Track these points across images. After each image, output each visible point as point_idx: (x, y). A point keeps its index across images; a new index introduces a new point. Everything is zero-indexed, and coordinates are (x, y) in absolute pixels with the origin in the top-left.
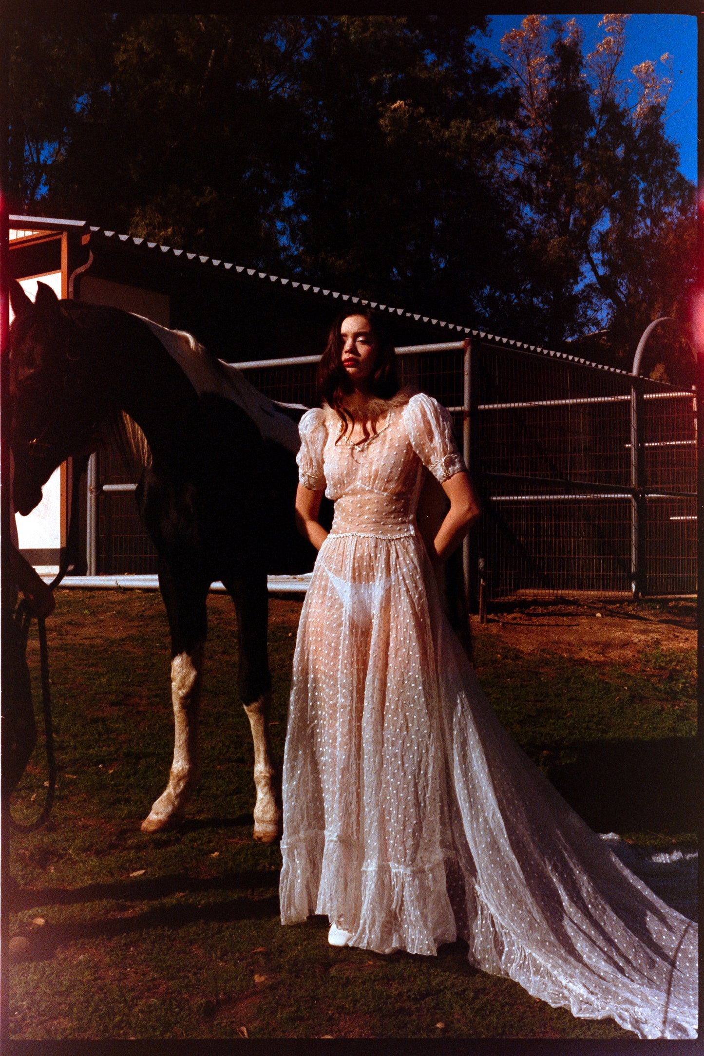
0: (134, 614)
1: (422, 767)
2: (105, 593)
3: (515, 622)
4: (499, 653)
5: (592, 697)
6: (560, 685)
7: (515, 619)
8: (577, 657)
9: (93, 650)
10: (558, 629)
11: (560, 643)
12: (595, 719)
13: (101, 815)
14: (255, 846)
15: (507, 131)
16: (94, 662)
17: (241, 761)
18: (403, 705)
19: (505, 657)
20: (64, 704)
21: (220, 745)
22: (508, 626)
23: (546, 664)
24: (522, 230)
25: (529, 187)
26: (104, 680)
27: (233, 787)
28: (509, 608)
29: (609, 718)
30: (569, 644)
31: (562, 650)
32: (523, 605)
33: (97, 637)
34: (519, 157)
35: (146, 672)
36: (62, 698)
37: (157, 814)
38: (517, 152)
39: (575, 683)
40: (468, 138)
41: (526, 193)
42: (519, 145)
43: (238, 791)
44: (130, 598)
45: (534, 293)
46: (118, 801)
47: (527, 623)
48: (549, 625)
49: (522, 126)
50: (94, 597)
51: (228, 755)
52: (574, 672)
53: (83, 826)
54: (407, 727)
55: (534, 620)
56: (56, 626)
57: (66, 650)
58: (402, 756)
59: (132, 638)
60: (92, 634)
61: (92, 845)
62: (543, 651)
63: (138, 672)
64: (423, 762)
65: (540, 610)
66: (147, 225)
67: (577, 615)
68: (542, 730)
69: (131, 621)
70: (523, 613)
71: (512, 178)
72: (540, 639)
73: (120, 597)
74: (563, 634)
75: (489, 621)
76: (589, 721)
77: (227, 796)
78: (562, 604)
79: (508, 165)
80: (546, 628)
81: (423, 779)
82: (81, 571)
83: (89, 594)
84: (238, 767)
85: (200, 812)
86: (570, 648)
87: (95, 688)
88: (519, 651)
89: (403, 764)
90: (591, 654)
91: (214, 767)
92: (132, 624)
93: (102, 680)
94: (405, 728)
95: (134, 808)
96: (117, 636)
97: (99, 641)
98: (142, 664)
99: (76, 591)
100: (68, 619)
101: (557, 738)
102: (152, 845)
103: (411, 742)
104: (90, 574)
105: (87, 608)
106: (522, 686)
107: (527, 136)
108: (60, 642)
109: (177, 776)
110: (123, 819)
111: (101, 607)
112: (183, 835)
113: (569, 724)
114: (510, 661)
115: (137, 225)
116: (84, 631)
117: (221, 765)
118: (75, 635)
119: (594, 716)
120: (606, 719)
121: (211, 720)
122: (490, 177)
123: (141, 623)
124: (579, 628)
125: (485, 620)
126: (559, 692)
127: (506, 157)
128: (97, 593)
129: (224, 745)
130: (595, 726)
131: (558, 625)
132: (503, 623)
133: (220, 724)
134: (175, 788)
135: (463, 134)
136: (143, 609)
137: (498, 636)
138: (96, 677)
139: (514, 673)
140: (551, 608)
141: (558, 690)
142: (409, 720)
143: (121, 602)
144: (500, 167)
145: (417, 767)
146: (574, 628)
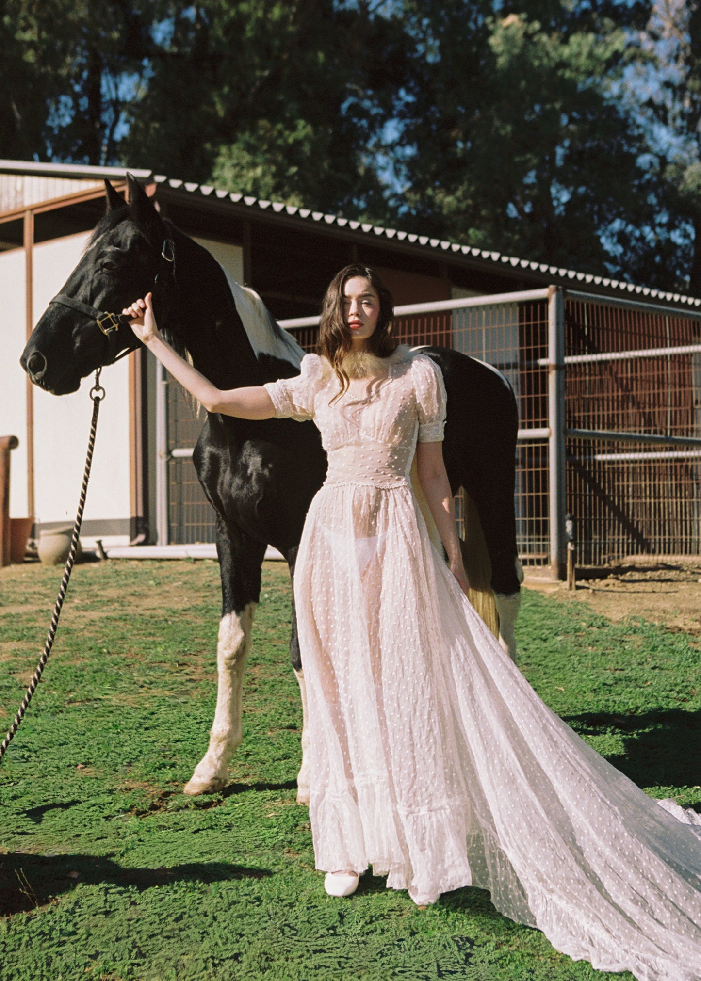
0: (200, 584)
1: (418, 708)
2: (173, 564)
3: (607, 588)
4: (585, 621)
5: (678, 666)
6: (645, 653)
7: (608, 585)
8: (669, 625)
9: (153, 620)
10: (654, 595)
11: (655, 610)
12: (677, 689)
13: (145, 778)
14: (297, 807)
15: (638, 45)
16: (152, 631)
17: (293, 727)
18: (399, 648)
19: (591, 625)
20: (117, 673)
21: (273, 712)
22: (600, 593)
23: (635, 632)
24: (657, 155)
25: (663, 107)
26: (160, 650)
27: (281, 752)
28: (603, 575)
29: (693, 687)
30: (664, 611)
31: (655, 617)
32: (620, 571)
33: (160, 608)
34: (653, 73)
35: (204, 641)
36: (116, 667)
37: (200, 777)
38: (650, 67)
39: (662, 651)
40: (591, 55)
41: (660, 113)
42: (653, 60)
43: (286, 757)
44: (199, 569)
45: (671, 226)
46: (164, 766)
47: (620, 590)
48: (644, 592)
49: (655, 37)
50: (162, 568)
51: (280, 721)
52: (663, 640)
53: (126, 789)
54: (403, 669)
55: (629, 585)
56: (118, 598)
57: (125, 620)
58: (398, 698)
59: (196, 608)
60: (155, 605)
61: (132, 807)
62: (634, 618)
63: (197, 641)
64: (419, 703)
65: (637, 576)
66: (235, 166)
67: (678, 581)
68: (617, 699)
69: (196, 591)
70: (617, 579)
71: (644, 98)
72: (633, 606)
73: (190, 567)
74: (658, 601)
75: (578, 588)
76: (671, 690)
77: (274, 761)
78: (663, 569)
79: (640, 82)
80: (640, 595)
81: (419, 720)
82: (150, 541)
83: (157, 564)
84: (289, 733)
85: (246, 776)
86: (663, 615)
87: (150, 657)
88: (606, 619)
89: (399, 706)
90: (687, 621)
91: (264, 733)
92: (198, 594)
93: (158, 649)
94: (400, 671)
95: (179, 773)
96: (180, 607)
97: (160, 612)
98: (202, 633)
99: (144, 562)
100: (132, 590)
101: (631, 707)
102: (193, 806)
103: (407, 684)
104: (161, 544)
105: (154, 579)
106: (603, 654)
107: (662, 49)
108: (120, 613)
109: (217, 737)
110: (168, 782)
111: (167, 577)
112: (225, 797)
113: (646, 692)
114: (595, 629)
115: (223, 166)
116: (147, 603)
117: (271, 731)
118: (137, 606)
119: (676, 685)
120: (690, 688)
121: (267, 687)
122: (620, 97)
123: (208, 594)
124: (677, 595)
125: (573, 586)
126: (643, 660)
127: (638, 74)
128: (165, 564)
129: (276, 712)
130: (675, 695)
131: (654, 592)
132: (594, 590)
133: (274, 692)
134: (215, 750)
135: (585, 51)
136: (211, 579)
137: (587, 603)
138: (152, 646)
139: (597, 641)
140: (649, 574)
141: (642, 658)
142: (405, 663)
143: (190, 573)
144: (631, 85)
145: (412, 709)
146: (672, 594)
